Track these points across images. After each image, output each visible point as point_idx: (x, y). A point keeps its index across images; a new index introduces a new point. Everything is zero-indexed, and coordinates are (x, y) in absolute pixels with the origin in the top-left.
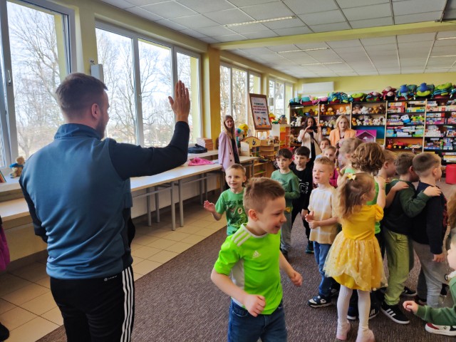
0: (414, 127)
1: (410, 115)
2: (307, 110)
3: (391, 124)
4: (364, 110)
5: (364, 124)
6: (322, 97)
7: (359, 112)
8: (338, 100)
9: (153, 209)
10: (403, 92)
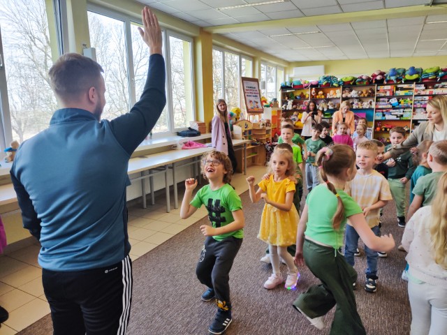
0: (402, 110)
1: (399, 98)
2: (298, 94)
3: (380, 107)
4: (354, 93)
5: (354, 107)
6: (313, 81)
7: (349, 96)
8: (329, 83)
9: (148, 191)
10: (392, 76)
